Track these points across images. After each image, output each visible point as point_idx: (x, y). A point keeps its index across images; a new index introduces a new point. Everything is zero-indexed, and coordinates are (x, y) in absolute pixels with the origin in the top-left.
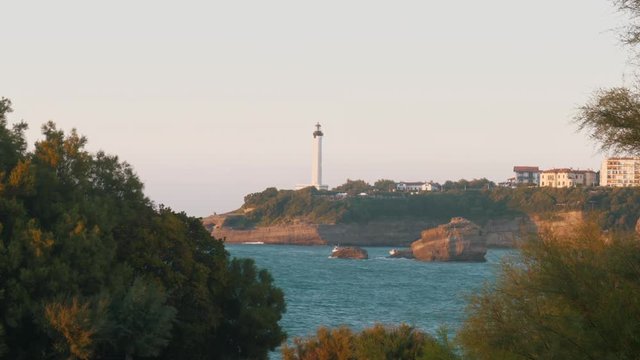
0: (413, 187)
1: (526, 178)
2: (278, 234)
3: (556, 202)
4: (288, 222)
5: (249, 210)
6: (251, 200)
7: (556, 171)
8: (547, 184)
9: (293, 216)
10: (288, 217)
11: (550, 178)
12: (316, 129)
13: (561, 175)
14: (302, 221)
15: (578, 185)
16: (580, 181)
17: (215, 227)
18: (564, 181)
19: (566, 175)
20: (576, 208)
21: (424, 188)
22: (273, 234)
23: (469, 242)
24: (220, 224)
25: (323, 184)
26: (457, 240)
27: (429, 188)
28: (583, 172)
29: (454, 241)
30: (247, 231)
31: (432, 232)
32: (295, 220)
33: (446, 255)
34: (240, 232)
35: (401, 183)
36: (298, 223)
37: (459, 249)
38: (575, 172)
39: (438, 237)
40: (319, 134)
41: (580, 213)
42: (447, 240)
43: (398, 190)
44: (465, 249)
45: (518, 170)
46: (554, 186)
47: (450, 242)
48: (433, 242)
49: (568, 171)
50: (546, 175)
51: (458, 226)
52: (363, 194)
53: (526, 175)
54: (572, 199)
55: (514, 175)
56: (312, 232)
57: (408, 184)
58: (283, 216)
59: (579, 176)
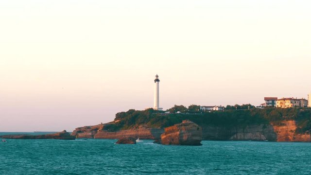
0: (209, 109)
1: (270, 103)
2: (130, 134)
3: (282, 116)
4: (136, 128)
5: (117, 121)
6: (120, 116)
7: (284, 99)
8: (279, 106)
9: (140, 124)
10: (137, 125)
11: (281, 103)
12: (155, 78)
13: (287, 101)
14: (143, 127)
15: (296, 106)
16: (297, 104)
17: (98, 130)
18: (288, 104)
19: (289, 101)
20: (292, 119)
21: (214, 109)
22: (127, 134)
23: (190, 134)
24: (101, 129)
25: (160, 107)
26: (184, 133)
27: (217, 109)
28: (299, 100)
29: (182, 134)
30: (114, 132)
31: (170, 128)
32: (140, 126)
33: (177, 141)
34: (111, 133)
35: (202, 107)
36: (141, 128)
37: (185, 138)
38: (294, 100)
39: (173, 131)
40: (157, 80)
41: (294, 121)
42: (178, 133)
43: (201, 111)
44: (188, 138)
45: (266, 99)
46: (283, 107)
47: (179, 134)
48: (170, 134)
49: (290, 99)
50: (279, 102)
51: (185, 125)
52: (178, 112)
53: (271, 102)
54: (291, 114)
55: (264, 102)
56: (148, 132)
57: (206, 107)
58: (135, 124)
59: (297, 102)
